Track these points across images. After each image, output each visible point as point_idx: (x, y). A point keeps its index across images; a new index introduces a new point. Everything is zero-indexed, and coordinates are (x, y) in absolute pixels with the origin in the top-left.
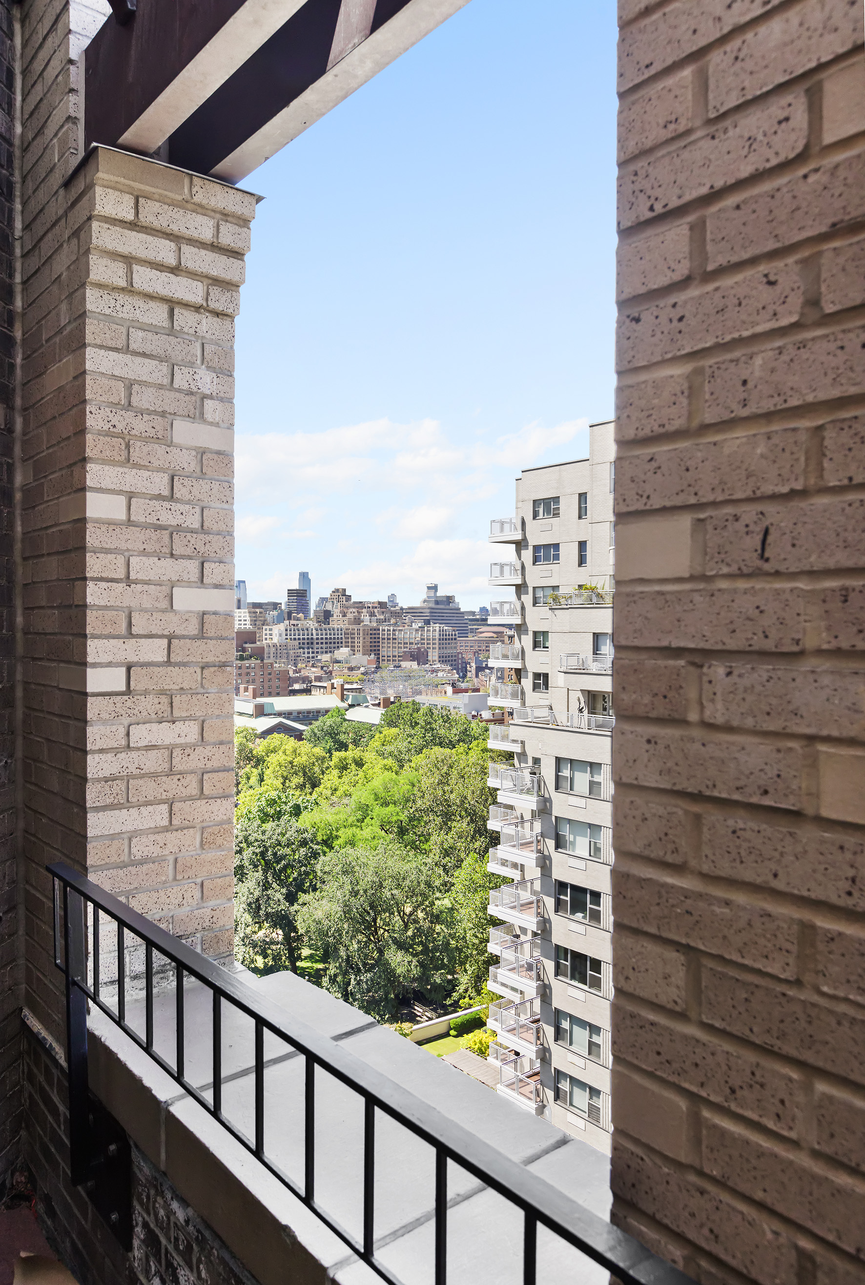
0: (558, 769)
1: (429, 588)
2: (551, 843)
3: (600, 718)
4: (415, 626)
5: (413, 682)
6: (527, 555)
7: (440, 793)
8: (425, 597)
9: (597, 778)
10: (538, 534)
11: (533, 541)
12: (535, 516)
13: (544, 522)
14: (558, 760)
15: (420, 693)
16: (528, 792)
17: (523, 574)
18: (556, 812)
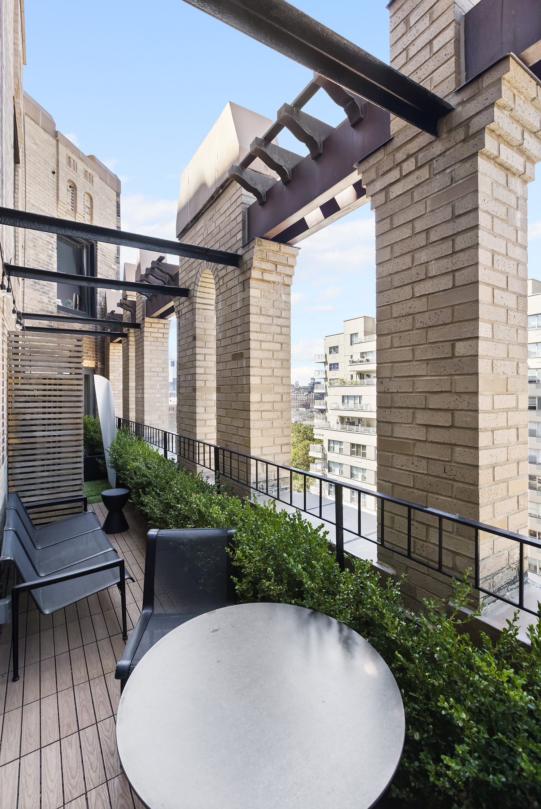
0: (329, 444)
1: (312, 379)
2: (327, 470)
3: (345, 426)
4: (305, 394)
5: (303, 416)
6: (328, 367)
7: (306, 457)
8: (310, 382)
9: (342, 447)
10: (332, 359)
11: (329, 362)
12: (330, 353)
13: (334, 355)
14: (329, 441)
15: (305, 420)
16: (320, 452)
17: (326, 374)
18: (328, 459)
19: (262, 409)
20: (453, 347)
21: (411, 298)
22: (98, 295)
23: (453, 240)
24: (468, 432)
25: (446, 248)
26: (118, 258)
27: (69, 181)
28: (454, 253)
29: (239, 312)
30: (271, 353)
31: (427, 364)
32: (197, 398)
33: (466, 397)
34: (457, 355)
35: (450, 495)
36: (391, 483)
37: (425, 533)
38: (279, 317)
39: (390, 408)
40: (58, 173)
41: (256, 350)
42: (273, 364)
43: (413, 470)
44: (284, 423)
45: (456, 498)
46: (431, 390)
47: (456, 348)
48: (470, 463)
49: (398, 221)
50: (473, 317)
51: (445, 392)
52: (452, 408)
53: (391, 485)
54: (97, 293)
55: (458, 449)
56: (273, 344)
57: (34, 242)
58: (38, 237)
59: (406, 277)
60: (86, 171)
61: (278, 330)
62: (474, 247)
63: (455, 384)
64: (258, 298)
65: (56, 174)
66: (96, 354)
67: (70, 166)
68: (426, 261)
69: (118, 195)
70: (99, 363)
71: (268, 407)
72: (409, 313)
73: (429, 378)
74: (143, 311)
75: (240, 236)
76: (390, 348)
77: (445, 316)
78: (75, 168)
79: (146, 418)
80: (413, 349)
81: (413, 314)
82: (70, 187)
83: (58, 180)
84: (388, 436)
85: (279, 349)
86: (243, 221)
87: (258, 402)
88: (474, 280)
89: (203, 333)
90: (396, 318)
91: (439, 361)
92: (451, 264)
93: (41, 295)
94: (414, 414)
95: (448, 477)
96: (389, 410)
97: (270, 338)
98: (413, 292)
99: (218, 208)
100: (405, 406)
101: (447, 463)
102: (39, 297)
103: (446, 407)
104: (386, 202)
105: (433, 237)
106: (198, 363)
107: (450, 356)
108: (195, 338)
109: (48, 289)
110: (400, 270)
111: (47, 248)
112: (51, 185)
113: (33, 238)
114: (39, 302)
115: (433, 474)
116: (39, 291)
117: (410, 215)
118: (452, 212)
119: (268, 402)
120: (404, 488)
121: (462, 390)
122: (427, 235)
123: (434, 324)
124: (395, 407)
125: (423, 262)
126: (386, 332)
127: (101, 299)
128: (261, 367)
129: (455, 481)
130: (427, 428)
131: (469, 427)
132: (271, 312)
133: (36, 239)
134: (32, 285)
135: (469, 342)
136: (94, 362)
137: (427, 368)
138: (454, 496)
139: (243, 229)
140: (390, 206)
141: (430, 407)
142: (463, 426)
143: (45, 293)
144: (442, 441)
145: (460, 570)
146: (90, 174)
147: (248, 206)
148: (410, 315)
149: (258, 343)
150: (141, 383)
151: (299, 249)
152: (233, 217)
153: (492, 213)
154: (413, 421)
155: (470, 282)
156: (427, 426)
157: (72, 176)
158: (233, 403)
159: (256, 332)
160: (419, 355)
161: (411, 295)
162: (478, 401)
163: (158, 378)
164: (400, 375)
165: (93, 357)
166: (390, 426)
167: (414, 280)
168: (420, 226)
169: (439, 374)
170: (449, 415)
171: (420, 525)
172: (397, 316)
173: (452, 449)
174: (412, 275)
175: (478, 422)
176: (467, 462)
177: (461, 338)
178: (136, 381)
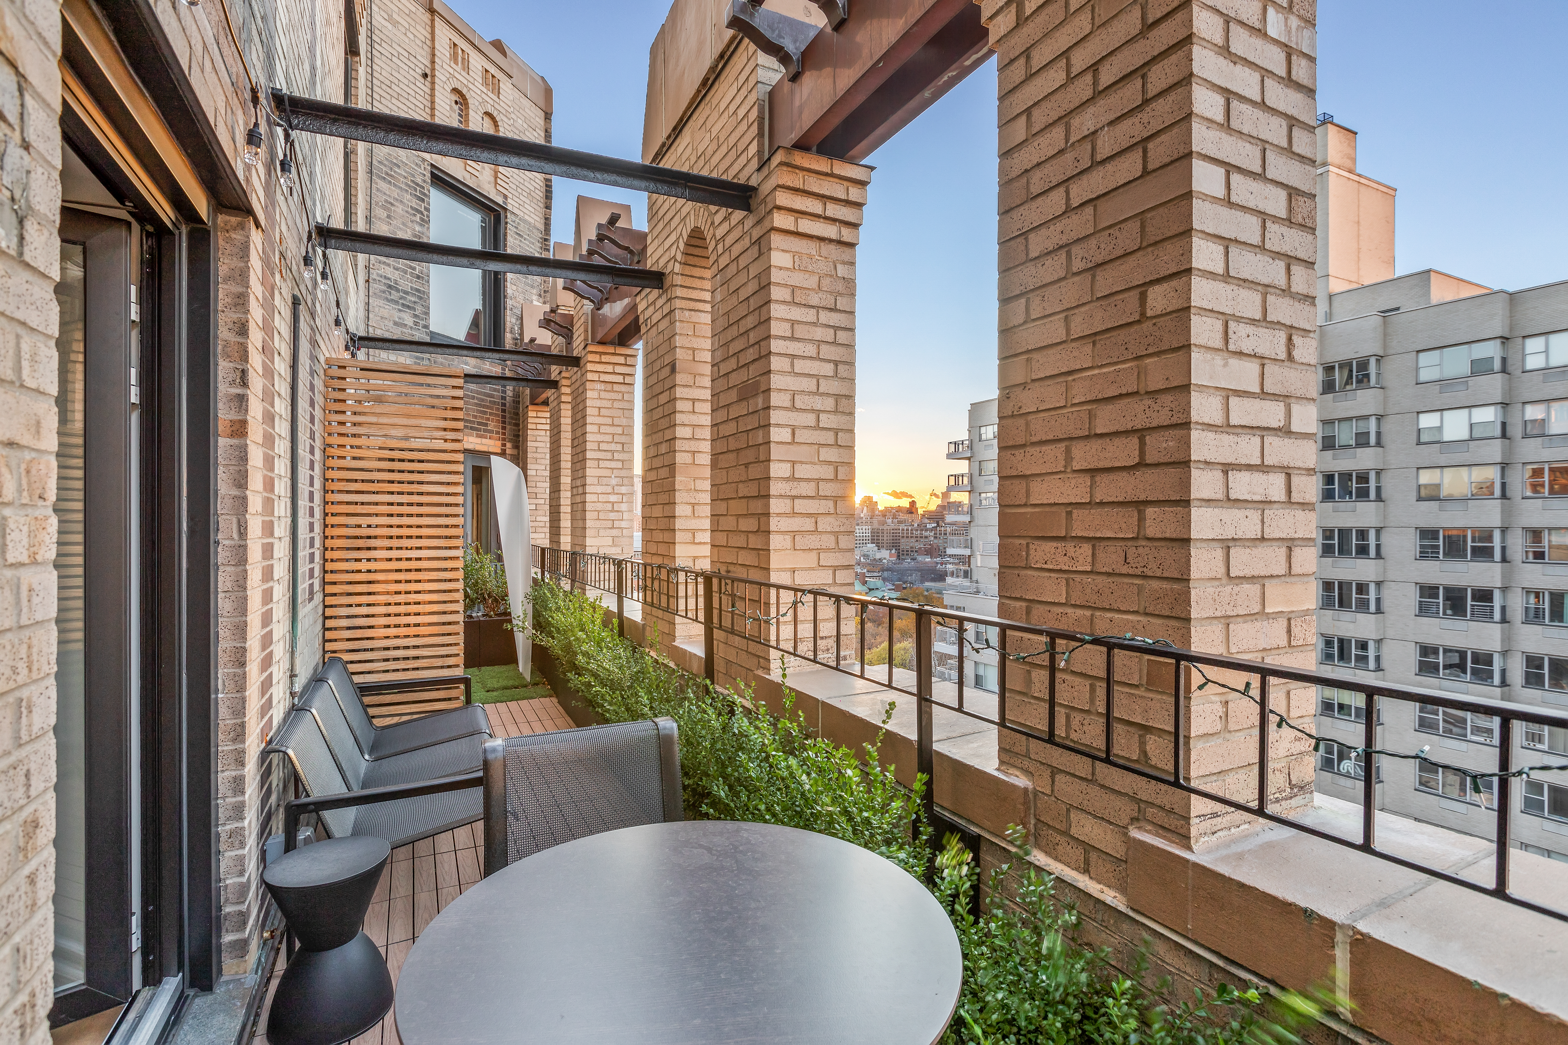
6: (976, 468)
12: (980, 438)
13: (987, 443)
19: (794, 493)
20: (1143, 298)
21: (1064, 213)
22: (508, 312)
23: (1143, 77)
24: (1171, 470)
25: (1131, 93)
26: (546, 240)
27: (455, 90)
28: (1146, 102)
29: (752, 301)
30: (814, 381)
31: (1094, 343)
32: (677, 487)
33: (1167, 399)
34: (1149, 313)
35: (1136, 609)
36: (1025, 600)
37: (1088, 695)
38: (831, 310)
39: (1023, 446)
40: (433, 76)
41: (782, 372)
42: (818, 403)
43: (1067, 568)
44: (838, 523)
45: (1146, 614)
46: (1100, 396)
47: (1148, 300)
48: (1174, 536)
49: (1039, 58)
50: (1181, 229)
51: (1128, 395)
52: (1139, 427)
53: (1024, 604)
54: (505, 308)
55: (1150, 511)
56: (818, 363)
57: (389, 210)
58: (395, 199)
59: (1055, 172)
60: (487, 71)
61: (829, 335)
62: (1184, 83)
63: (1146, 375)
64: (788, 269)
65: (429, 79)
66: (504, 428)
67: (456, 63)
68: (1092, 129)
69: (548, 116)
70: (509, 445)
71: (807, 489)
72: (1061, 243)
73: (1096, 372)
74: (586, 331)
75: (753, 149)
76: (1025, 322)
77: (1128, 237)
78: (467, 68)
79: (589, 541)
80: (1066, 317)
81: (1067, 245)
82: (456, 102)
83: (433, 89)
84: (1019, 506)
85: (831, 374)
86: (760, 118)
87: (787, 479)
88: (1183, 151)
89: (691, 358)
90: (1036, 258)
91: (1114, 333)
92: (1139, 127)
93: (400, 310)
94: (1068, 451)
95: (1131, 571)
96: (1022, 451)
97: (811, 350)
98: (1068, 199)
99: (715, 102)
100: (1051, 437)
101: (1130, 543)
102: (396, 315)
103: (1129, 427)
104: (1018, 25)
105: (1107, 77)
106: (679, 418)
107: (1137, 318)
108: (673, 370)
109: (413, 299)
110: (1043, 159)
111: (412, 221)
112: (421, 99)
113: (386, 201)
114: (396, 323)
115: (1103, 570)
116: (396, 302)
117: (1062, 40)
118: (1142, 19)
119: (808, 480)
120: (1047, 608)
121: (1160, 386)
122: (1094, 76)
123: (1108, 258)
124: (1033, 444)
125: (1086, 133)
126: (1018, 292)
127: (514, 321)
128: (793, 408)
129: (1144, 577)
130: (1092, 477)
131: (1172, 460)
132: (814, 300)
133: (392, 204)
134: (384, 292)
135: (1174, 283)
136: (499, 443)
137: (1093, 351)
138: (1141, 610)
139: (760, 134)
140: (1026, 30)
141: (1098, 431)
142: (1162, 461)
143: (408, 307)
144: (1121, 499)
145: (1153, 763)
146: (493, 76)
147: (769, 88)
148: (1061, 247)
149: (787, 361)
150: (580, 474)
151: (872, 168)
152: (741, 113)
153: (1225, 12)
154: (1065, 467)
155: (1176, 156)
156: (1093, 472)
157: (461, 80)
158: (741, 485)
159: (784, 338)
160: (1079, 327)
161: (1064, 207)
162: (1190, 403)
163: (613, 464)
164: (1043, 376)
165: (498, 433)
166: (1024, 483)
167: (1069, 174)
168: (1080, 60)
169: (1115, 360)
170: (1135, 441)
171: (1078, 680)
172: (1037, 254)
173: (1139, 512)
174: (1067, 165)
175: (1189, 447)
176: (1168, 535)
177: (1158, 276)
178: (574, 471)
